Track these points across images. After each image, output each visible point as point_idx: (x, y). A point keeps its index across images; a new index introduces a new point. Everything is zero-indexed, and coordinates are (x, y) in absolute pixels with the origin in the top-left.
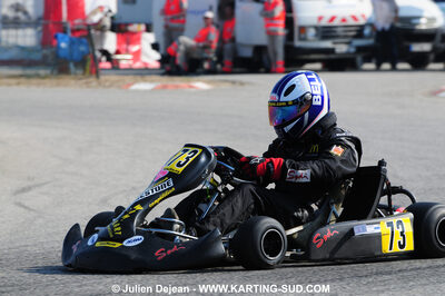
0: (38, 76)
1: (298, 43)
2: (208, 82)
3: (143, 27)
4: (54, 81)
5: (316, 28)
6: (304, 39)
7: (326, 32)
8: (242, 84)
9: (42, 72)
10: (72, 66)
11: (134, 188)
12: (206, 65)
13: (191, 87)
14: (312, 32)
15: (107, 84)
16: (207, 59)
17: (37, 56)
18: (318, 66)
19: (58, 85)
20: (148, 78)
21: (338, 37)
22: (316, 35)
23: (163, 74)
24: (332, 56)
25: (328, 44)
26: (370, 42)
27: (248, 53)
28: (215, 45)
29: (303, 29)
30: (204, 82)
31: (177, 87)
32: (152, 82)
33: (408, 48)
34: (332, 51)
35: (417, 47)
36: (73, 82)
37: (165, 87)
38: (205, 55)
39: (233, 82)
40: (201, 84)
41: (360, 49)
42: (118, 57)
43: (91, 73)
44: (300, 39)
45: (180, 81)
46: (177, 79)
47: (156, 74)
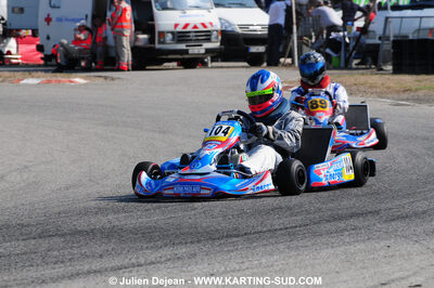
1: (157, 46)
2: (85, 78)
3: (30, 32)
5: (173, 33)
6: (163, 43)
7: (181, 36)
8: (113, 79)
12: (83, 64)
13: (72, 82)
14: (170, 36)
18: (175, 64)
20: (34, 74)
21: (190, 40)
22: (173, 39)
23: (46, 71)
24: (186, 56)
25: (182, 46)
26: (217, 45)
29: (162, 34)
30: (81, 77)
31: (59, 81)
32: (38, 77)
33: (247, 49)
34: (186, 52)
35: (254, 49)
37: (49, 82)
39: (106, 78)
40: (79, 79)
41: (208, 51)
42: (10, 56)
44: (160, 43)
45: (61, 77)
46: (58, 74)
47: (42, 71)
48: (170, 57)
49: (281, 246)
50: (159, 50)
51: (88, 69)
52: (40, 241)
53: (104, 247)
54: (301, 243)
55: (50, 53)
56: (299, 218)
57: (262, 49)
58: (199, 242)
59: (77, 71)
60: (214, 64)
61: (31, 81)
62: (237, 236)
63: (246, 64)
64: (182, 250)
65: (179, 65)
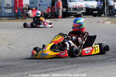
0: (13, 20)
1: (69, 12)
2: (49, 20)
3: (35, 9)
5: (73, 8)
6: (70, 11)
7: (75, 9)
8: (57, 21)
9: (13, 18)
11: (34, 44)
12: (49, 17)
14: (72, 9)
15: (28, 21)
16: (49, 15)
17: (12, 15)
18: (73, 16)
19: (17, 21)
21: (77, 10)
22: (73, 10)
24: (76, 14)
26: (85, 11)
29: (70, 8)
30: (48, 20)
33: (93, 12)
34: (76, 13)
35: (94, 12)
36: (20, 21)
39: (55, 20)
41: (82, 13)
42: (30, 15)
43: (24, 18)
44: (69, 11)
48: (72, 14)
49: (101, 64)
50: (69, 13)
51: (50, 18)
52: (37, 63)
53: (54, 65)
54: (107, 64)
56: (106, 57)
57: (97, 12)
58: (79, 63)
60: (84, 16)
62: (89, 62)
63: (92, 16)
64: (75, 66)
65: (74, 17)
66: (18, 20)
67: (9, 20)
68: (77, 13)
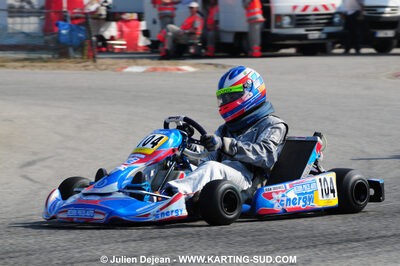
0: (41, 60)
1: (274, 30)
2: (193, 65)
3: (135, 16)
4: (55, 64)
5: (291, 16)
6: (280, 27)
7: (300, 20)
9: (44, 56)
10: (71, 50)
12: (192, 50)
13: (179, 70)
14: (287, 20)
15: (103, 67)
18: (292, 51)
19: (59, 68)
20: (139, 61)
21: (310, 24)
22: (291, 23)
23: (152, 58)
24: (305, 42)
25: (301, 31)
26: (341, 28)
27: (229, 39)
28: (200, 31)
29: (279, 17)
30: (189, 65)
31: (166, 70)
32: (143, 65)
33: (374, 33)
34: (304, 37)
35: (381, 34)
36: (72, 65)
37: (155, 70)
38: (191, 41)
39: (216, 65)
40: (187, 67)
41: (330, 35)
42: (113, 42)
43: (89, 57)
44: (276, 27)
45: (168, 64)
46: (165, 62)
47: (147, 58)
48: (287, 42)
51: (197, 56)
55: (156, 39)
57: (390, 33)
59: (184, 58)
61: (136, 69)
62: (357, 241)
63: (372, 50)
65: (298, 51)
66: (66, 63)
67: (26, 63)
68: (306, 35)
